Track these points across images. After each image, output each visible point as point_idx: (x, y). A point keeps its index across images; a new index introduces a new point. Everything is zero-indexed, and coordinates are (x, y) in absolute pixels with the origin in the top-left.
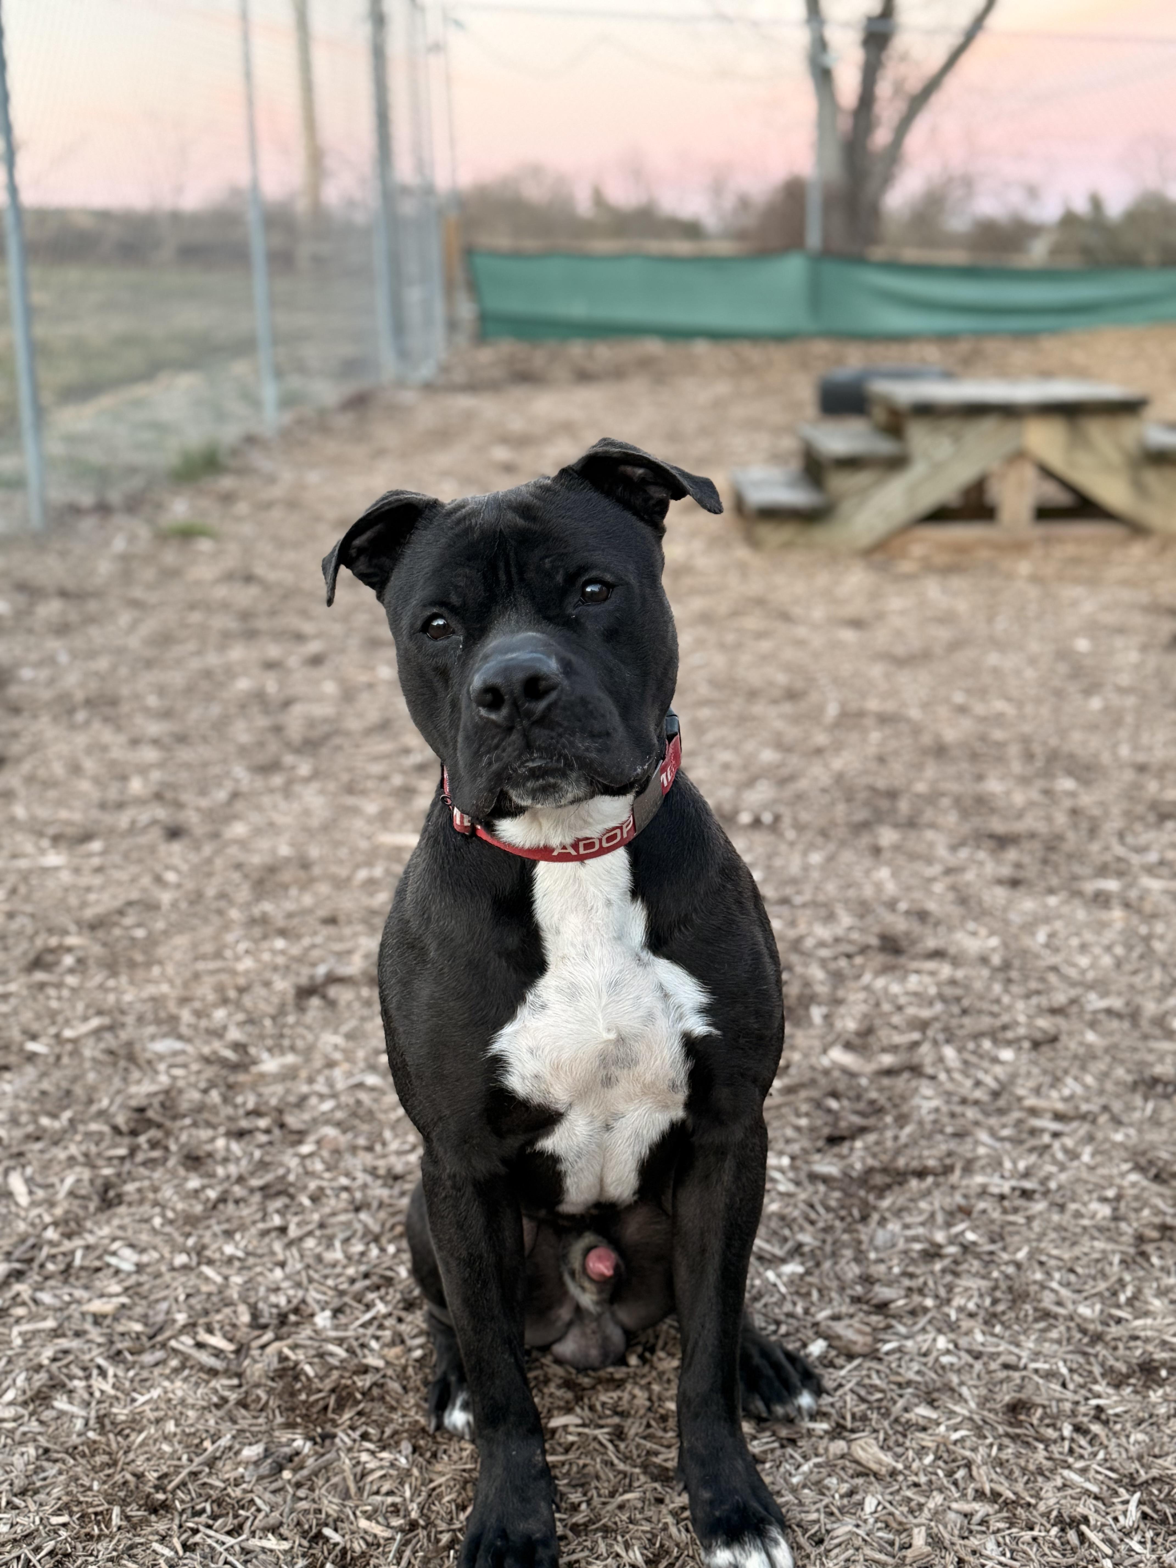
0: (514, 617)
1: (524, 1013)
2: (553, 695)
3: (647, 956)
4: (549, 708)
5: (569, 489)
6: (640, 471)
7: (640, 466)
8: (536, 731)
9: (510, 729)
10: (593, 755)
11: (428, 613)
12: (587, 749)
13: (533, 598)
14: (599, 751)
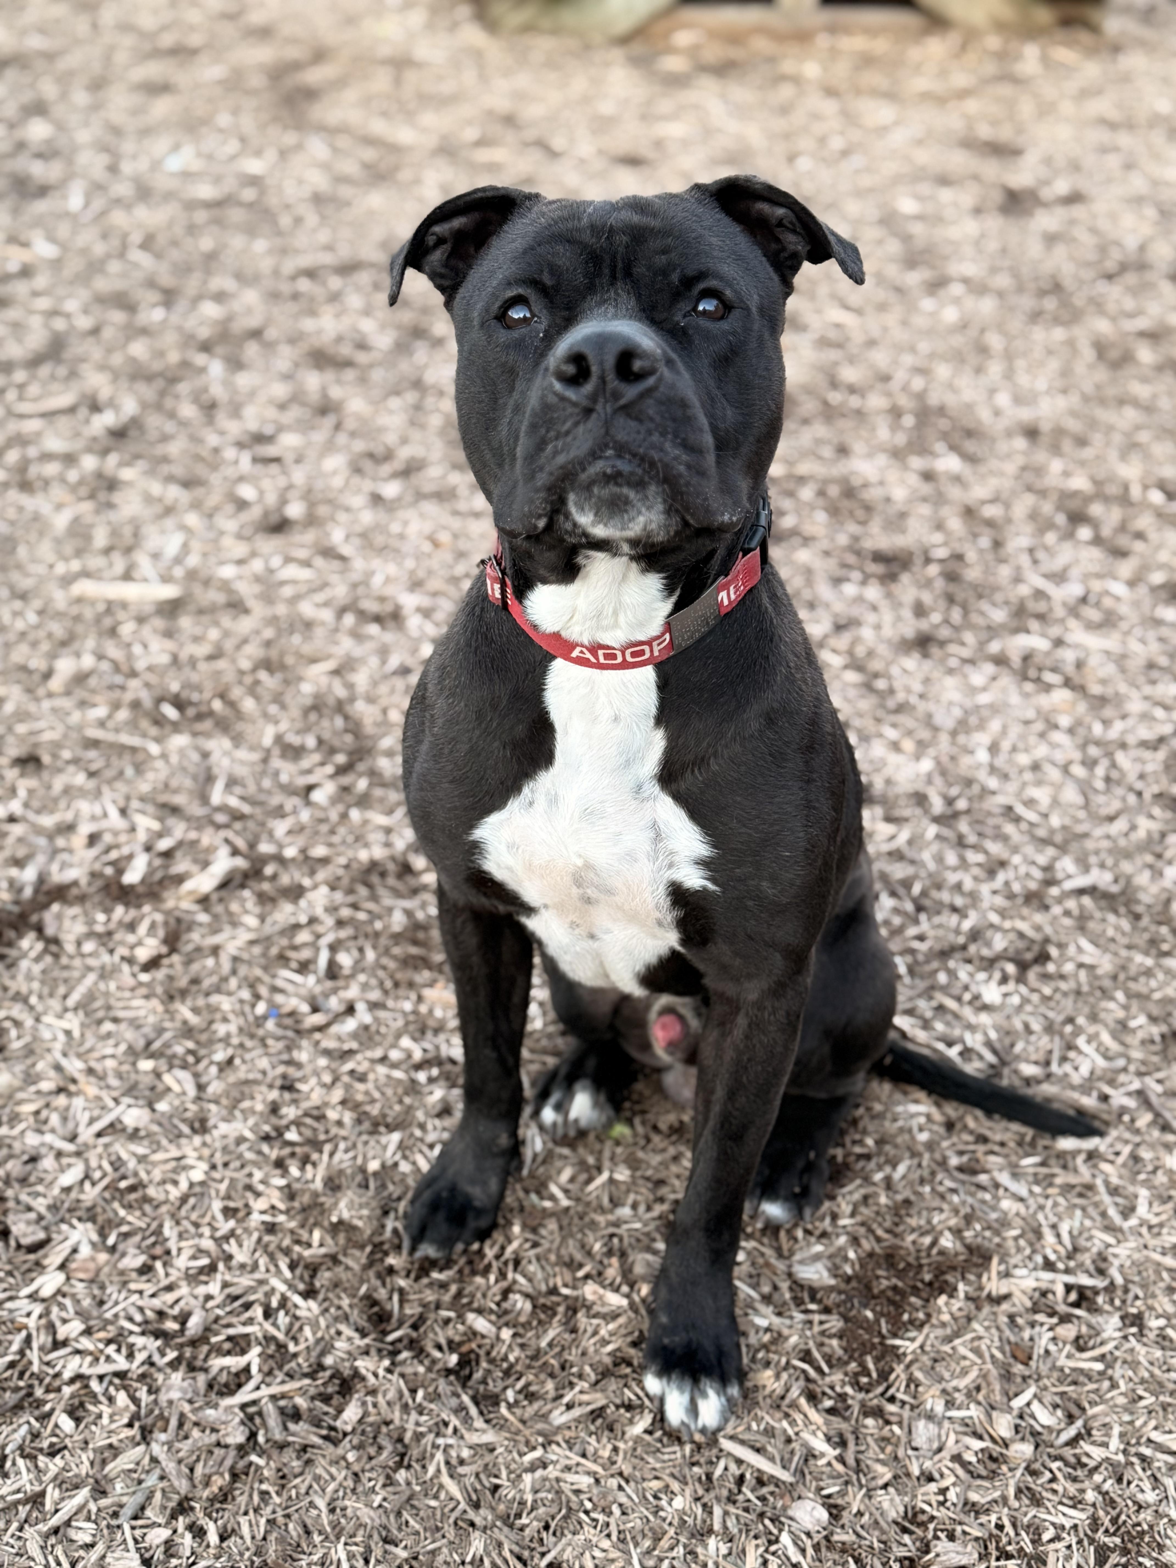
0: (611, 310)
1: (514, 806)
2: (651, 381)
3: (655, 789)
4: (642, 396)
5: (699, 201)
6: (780, 211)
7: (781, 205)
8: (621, 421)
9: (588, 411)
10: (682, 468)
11: (510, 293)
12: (676, 458)
13: (639, 297)
14: (689, 467)
